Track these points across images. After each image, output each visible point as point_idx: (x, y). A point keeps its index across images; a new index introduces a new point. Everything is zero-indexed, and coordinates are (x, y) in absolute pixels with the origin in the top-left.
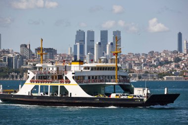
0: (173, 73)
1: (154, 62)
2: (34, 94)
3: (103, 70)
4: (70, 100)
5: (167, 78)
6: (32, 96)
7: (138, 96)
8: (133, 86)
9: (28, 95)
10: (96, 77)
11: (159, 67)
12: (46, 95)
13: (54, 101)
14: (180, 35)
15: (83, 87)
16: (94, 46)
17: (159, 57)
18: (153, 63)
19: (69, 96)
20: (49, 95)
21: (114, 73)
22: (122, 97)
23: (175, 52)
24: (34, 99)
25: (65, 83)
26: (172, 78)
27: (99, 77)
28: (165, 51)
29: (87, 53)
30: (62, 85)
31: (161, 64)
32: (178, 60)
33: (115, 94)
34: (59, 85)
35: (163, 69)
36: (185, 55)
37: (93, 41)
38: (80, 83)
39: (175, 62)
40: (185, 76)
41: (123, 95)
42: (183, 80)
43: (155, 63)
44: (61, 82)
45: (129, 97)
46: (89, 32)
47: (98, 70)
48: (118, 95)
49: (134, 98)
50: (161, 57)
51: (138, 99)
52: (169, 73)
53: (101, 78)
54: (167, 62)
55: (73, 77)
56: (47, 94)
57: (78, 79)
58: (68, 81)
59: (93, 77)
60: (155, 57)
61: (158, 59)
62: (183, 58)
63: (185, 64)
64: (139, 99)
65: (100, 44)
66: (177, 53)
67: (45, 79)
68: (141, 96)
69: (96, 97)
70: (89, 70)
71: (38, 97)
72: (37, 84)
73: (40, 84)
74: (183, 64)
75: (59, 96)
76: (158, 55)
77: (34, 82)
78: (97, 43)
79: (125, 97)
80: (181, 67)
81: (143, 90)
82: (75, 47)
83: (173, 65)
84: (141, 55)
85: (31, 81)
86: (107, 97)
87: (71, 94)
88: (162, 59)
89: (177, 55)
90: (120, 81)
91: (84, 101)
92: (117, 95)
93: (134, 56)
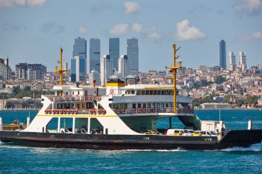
0: (214, 98)
1: (187, 82)
2: (50, 131)
3: (155, 94)
4: (105, 139)
5: (206, 106)
6: (47, 134)
7: (208, 133)
8: (198, 118)
9: (42, 132)
10: (145, 104)
11: (194, 90)
12: (69, 132)
13: (81, 140)
14: (223, 44)
15: (125, 120)
16: (99, 61)
17: (194, 75)
18: (185, 84)
19: (104, 133)
20: (73, 132)
21: (172, 99)
22: (185, 135)
23: (216, 69)
24: (52, 139)
25: (97, 115)
26: (214, 105)
27: (149, 104)
28: (201, 68)
29: (91, 70)
30: (93, 116)
31: (196, 86)
32: (220, 80)
33: (173, 130)
34: (89, 116)
35: (200, 93)
36: (231, 72)
37: (99, 53)
38: (121, 113)
39: (217, 82)
40: (231, 103)
41: (186, 132)
42: (229, 108)
43: (188, 85)
44: (92, 113)
45: (195, 135)
46: (92, 41)
47: (147, 94)
48: (178, 132)
49: (203, 135)
50: (197, 75)
51: (208, 137)
52: (209, 99)
53: (152, 106)
54: (205, 83)
55: (110, 105)
56: (71, 130)
57: (117, 108)
58: (102, 111)
59: (139, 105)
60: (187, 76)
61: (192, 79)
62: (228, 77)
63: (231, 85)
64: (211, 137)
65: (108, 57)
66: (220, 69)
67: (67, 108)
68: (212, 133)
69: (144, 134)
70: (134, 95)
71: (57, 135)
72: (56, 116)
73: (59, 116)
74: (228, 86)
75: (89, 133)
76: (192, 73)
77: (51, 113)
78: (105, 56)
79: (189, 135)
80: (226, 90)
81: (216, 124)
82: (73, 61)
83: (214, 87)
84: (167, 73)
85: (47, 112)
86: (161, 134)
87: (107, 130)
88: (197, 79)
89: (220, 73)
90: (179, 111)
91: (127, 141)
92: (176, 132)
93: (157, 74)
